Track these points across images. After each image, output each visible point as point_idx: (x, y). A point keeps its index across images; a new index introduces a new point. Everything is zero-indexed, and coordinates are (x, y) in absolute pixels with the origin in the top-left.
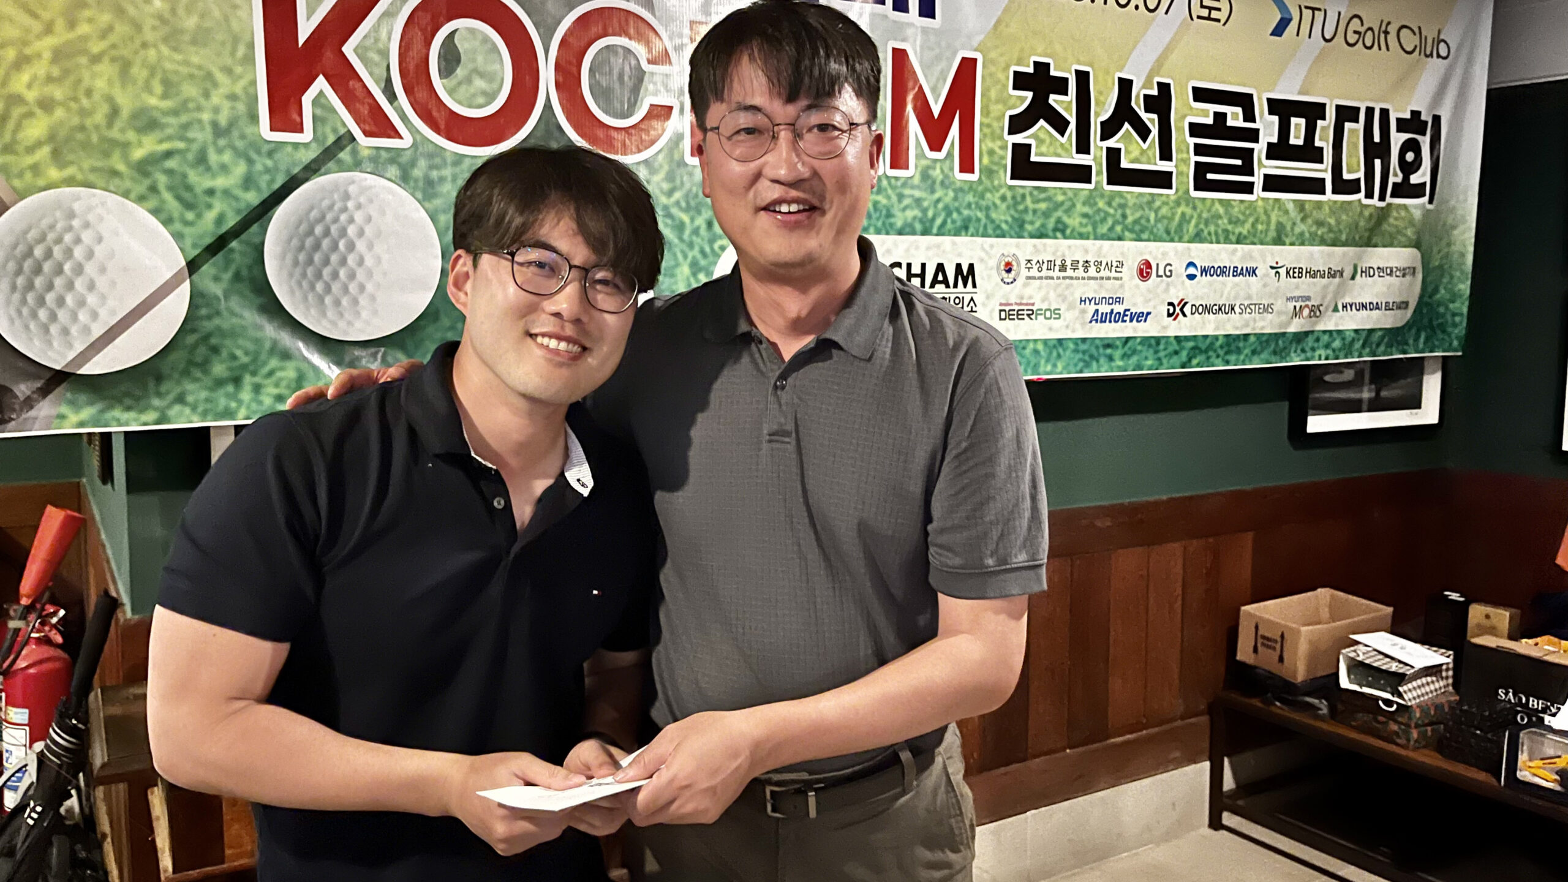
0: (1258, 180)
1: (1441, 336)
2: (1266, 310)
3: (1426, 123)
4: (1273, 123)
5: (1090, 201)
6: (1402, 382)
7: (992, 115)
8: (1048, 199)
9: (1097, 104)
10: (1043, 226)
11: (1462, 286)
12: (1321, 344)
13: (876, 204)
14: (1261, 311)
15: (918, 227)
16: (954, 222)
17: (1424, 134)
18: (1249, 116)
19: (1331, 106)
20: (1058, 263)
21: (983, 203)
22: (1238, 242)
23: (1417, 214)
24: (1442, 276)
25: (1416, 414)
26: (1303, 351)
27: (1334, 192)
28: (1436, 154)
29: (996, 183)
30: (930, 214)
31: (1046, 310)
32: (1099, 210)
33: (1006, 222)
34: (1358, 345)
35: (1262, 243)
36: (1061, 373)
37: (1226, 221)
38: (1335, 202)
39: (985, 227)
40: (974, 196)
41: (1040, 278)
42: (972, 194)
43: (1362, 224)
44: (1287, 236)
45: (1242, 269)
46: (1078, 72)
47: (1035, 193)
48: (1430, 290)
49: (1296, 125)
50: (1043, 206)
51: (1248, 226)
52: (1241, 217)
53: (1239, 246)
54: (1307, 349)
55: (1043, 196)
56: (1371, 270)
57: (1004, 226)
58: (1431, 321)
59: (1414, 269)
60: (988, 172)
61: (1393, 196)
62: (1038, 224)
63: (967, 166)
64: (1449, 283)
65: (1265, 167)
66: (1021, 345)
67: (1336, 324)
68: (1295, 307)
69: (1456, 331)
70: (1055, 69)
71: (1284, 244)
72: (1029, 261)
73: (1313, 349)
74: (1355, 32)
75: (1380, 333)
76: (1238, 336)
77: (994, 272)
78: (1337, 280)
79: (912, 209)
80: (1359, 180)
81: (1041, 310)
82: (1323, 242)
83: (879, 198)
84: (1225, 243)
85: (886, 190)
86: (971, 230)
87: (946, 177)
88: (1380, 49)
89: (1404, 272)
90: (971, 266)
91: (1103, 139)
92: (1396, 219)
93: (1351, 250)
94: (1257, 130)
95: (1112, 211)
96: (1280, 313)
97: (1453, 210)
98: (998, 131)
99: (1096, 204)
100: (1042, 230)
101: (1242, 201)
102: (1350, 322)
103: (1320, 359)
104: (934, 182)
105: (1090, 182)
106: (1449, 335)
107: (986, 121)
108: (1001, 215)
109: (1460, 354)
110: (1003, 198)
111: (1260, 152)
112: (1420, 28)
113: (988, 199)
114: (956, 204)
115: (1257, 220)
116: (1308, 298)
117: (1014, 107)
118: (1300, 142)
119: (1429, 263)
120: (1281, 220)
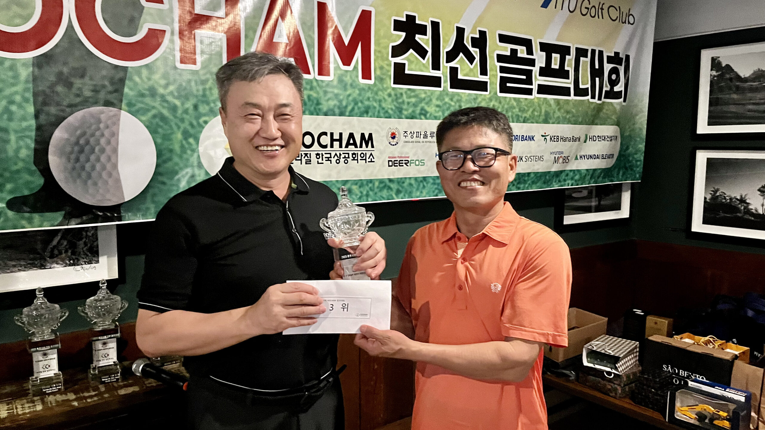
0: (534, 87)
1: (630, 172)
2: (539, 159)
3: (622, 59)
4: (543, 56)
5: (440, 97)
6: (611, 196)
7: (382, 45)
8: (416, 96)
9: (443, 42)
10: (413, 111)
11: (640, 146)
12: (569, 177)
13: (309, 97)
14: (537, 160)
15: (337, 111)
16: (359, 108)
17: (621, 65)
18: (529, 51)
19: (573, 47)
20: (423, 133)
21: (378, 98)
22: (524, 122)
23: (618, 107)
24: (631, 141)
25: (618, 213)
26: (560, 181)
27: (575, 95)
28: (627, 76)
29: (385, 86)
30: (344, 103)
31: (416, 160)
32: (446, 103)
33: (392, 109)
34: (588, 177)
35: (537, 123)
36: (425, 197)
37: (517, 110)
38: (576, 100)
39: (379, 112)
40: (371, 93)
41: (412, 142)
42: (370, 92)
43: (590, 113)
44: (551, 119)
45: (526, 136)
46: (432, 22)
47: (409, 92)
48: (624, 148)
49: (555, 58)
50: (413, 100)
51: (529, 113)
52: (526, 108)
53: (525, 124)
54: (562, 180)
55: (413, 94)
56: (595, 137)
57: (390, 111)
58: (625, 164)
59: (616, 137)
60: (380, 79)
61: (605, 98)
62: (410, 111)
63: (366, 75)
64: (634, 144)
65: (539, 80)
66: (402, 181)
67: (577, 167)
68: (555, 157)
69: (638, 169)
70: (419, 20)
71: (549, 123)
72: (406, 132)
73: (565, 180)
74: (586, 8)
75: (599, 171)
76: (525, 174)
77: (385, 139)
78: (577, 142)
79: (333, 100)
80: (588, 88)
81: (413, 160)
82: (569, 122)
83: (311, 93)
84: (517, 122)
85: (316, 88)
86: (370, 114)
87: (354, 81)
88: (599, 18)
89: (611, 138)
90: (370, 135)
91: (447, 62)
92: (607, 110)
93: (584, 127)
94: (534, 60)
95: (453, 104)
96: (547, 161)
97: (636, 106)
98: (385, 55)
99: (444, 99)
100: (413, 114)
101: (526, 99)
102: (585, 165)
103: (568, 186)
104: (346, 85)
105: (440, 87)
106: (635, 171)
107: (378, 49)
108: (389, 105)
109: (640, 181)
110: (390, 95)
111: (536, 71)
112: (619, 7)
113: (381, 95)
114: (361, 98)
115: (534, 110)
116: (562, 153)
117: (395, 41)
118: (557, 67)
119: (623, 134)
120: (547, 109)
